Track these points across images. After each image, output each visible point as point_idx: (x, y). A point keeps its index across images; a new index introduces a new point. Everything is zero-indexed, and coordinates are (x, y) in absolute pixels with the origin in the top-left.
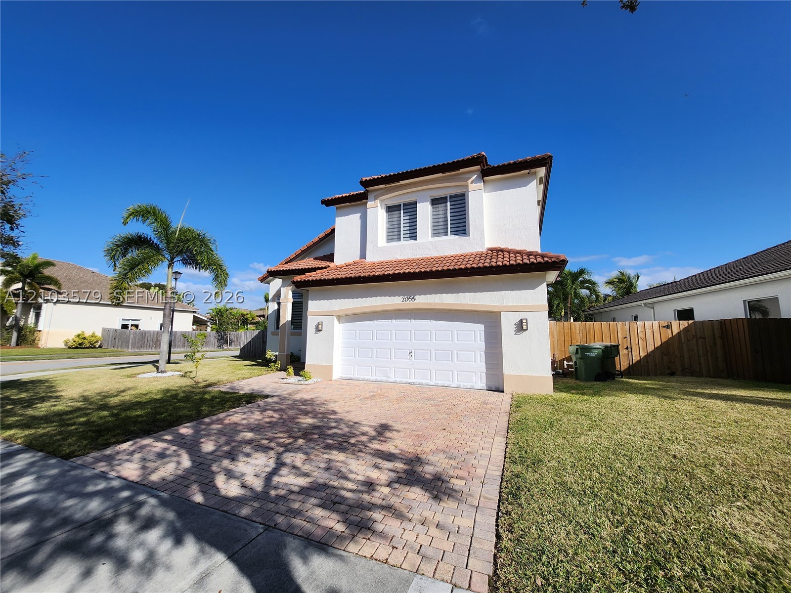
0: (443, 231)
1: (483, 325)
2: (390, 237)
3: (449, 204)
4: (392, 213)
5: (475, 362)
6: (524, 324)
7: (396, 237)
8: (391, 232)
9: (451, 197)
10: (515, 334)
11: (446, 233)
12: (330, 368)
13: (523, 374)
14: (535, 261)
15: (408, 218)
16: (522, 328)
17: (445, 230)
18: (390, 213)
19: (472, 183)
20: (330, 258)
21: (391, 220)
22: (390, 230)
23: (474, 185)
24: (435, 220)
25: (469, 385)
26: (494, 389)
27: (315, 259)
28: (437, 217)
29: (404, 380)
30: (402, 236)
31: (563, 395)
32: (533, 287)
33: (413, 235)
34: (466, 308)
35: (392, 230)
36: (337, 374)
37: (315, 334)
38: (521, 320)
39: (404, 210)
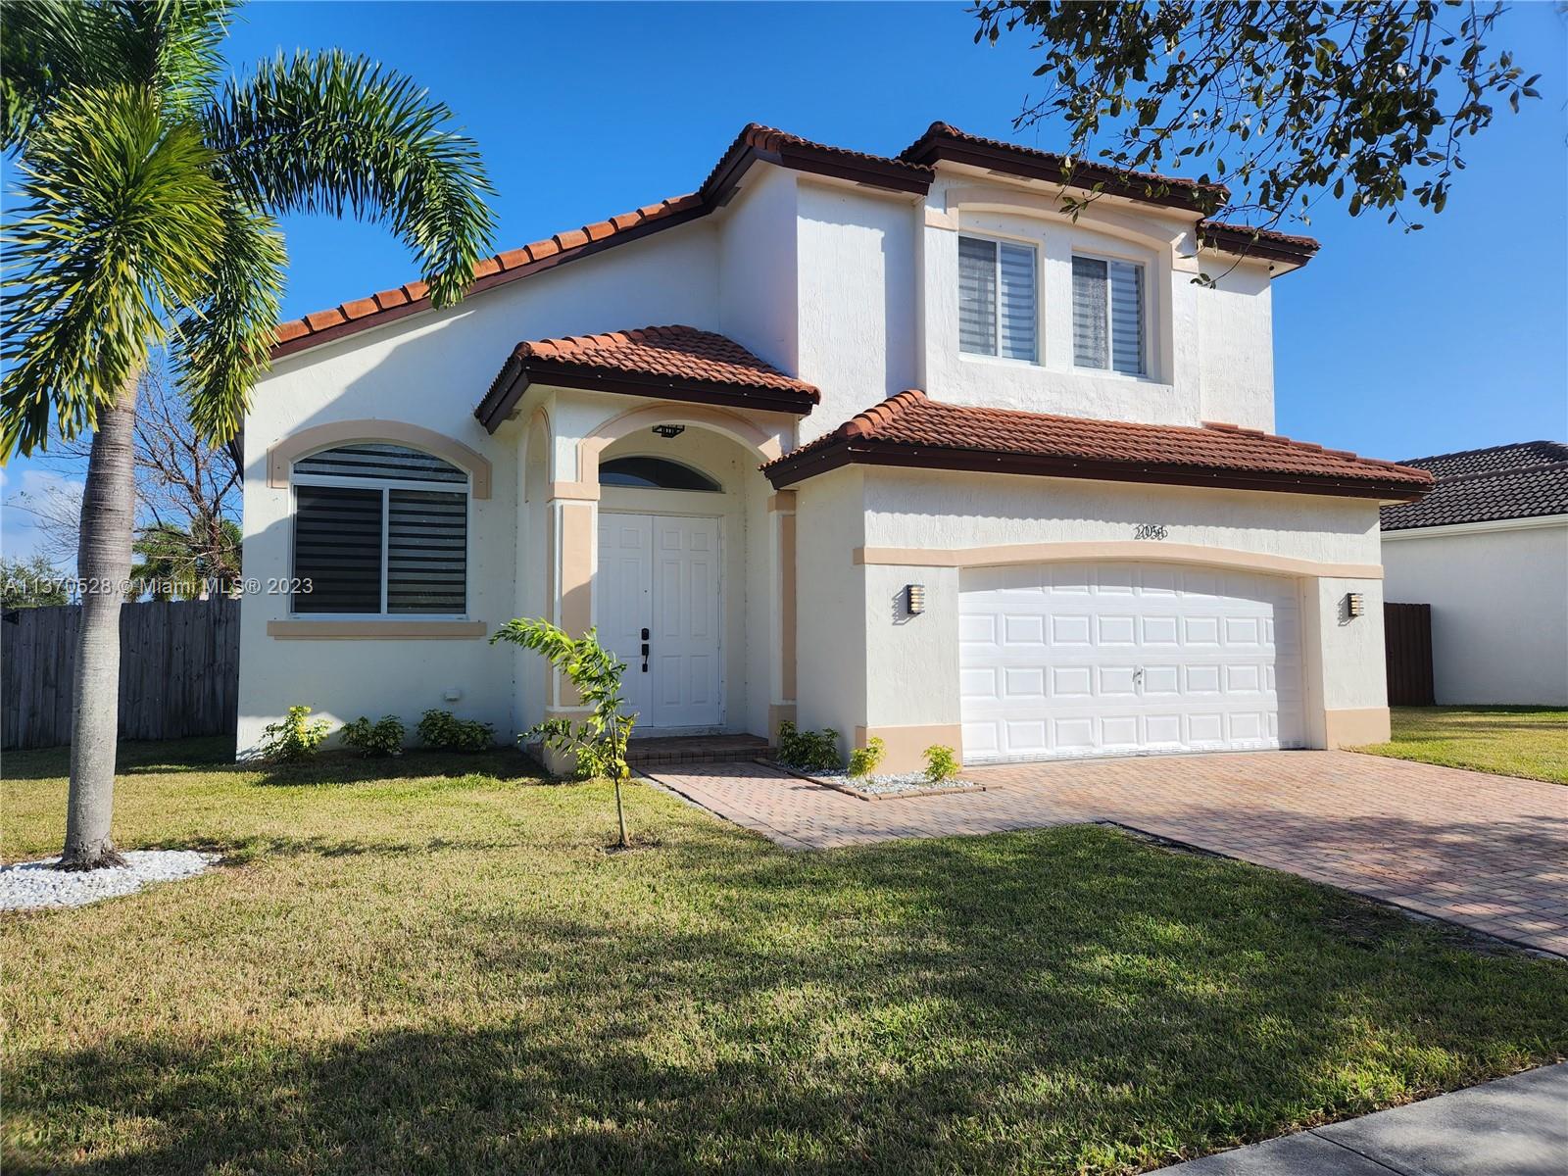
0: (1092, 353)
1: (1272, 605)
2: (967, 337)
3: (1109, 281)
4: (973, 261)
5: (1259, 689)
6: (1354, 604)
8: (971, 322)
9: (1116, 267)
10: (1341, 624)
11: (1104, 364)
13: (1352, 707)
15: (1013, 290)
16: (1351, 611)
17: (1102, 355)
18: (966, 261)
19: (1176, 248)
21: (970, 283)
22: (966, 315)
23: (1180, 254)
24: (1078, 320)
25: (1249, 743)
26: (1291, 746)
28: (1081, 310)
29: (1125, 748)
30: (1000, 342)
32: (1363, 528)
33: (1027, 347)
35: (970, 316)
37: (894, 624)
38: (1349, 596)
39: (1003, 262)
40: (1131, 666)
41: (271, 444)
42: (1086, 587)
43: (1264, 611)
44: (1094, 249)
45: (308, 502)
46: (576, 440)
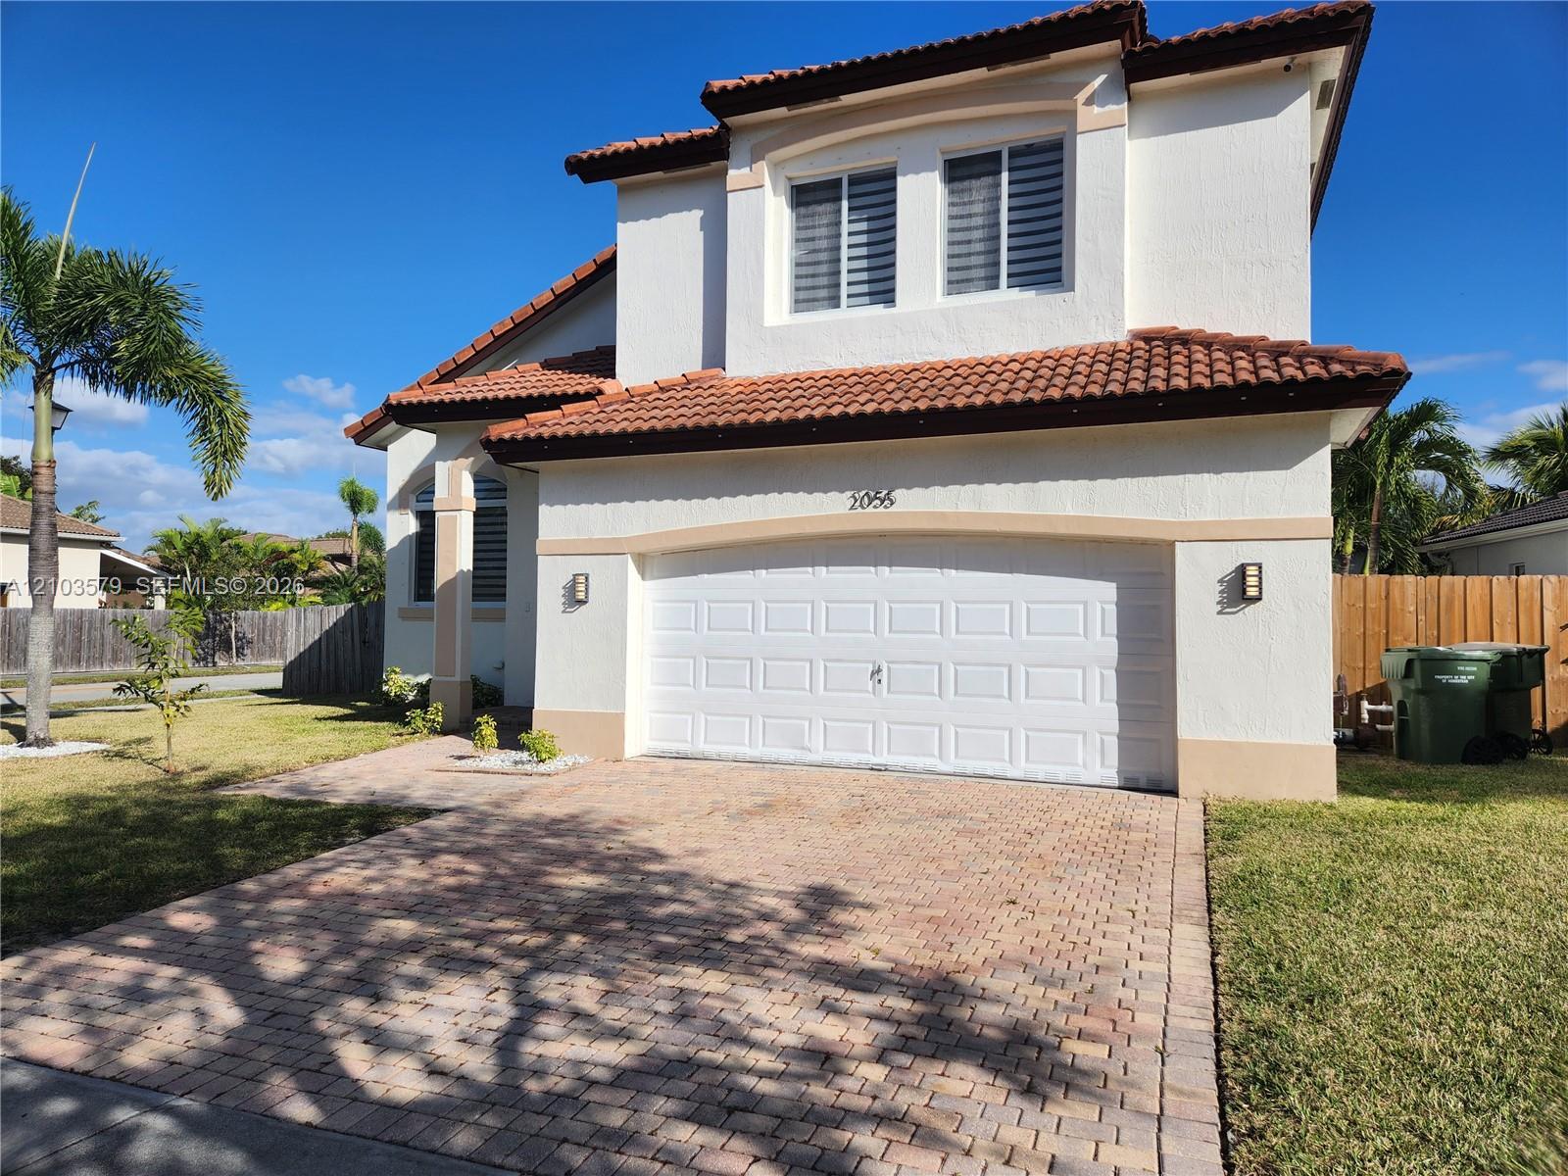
0: (981, 273)
1: (1114, 585)
2: (802, 295)
3: (1005, 176)
4: (812, 209)
5: (1084, 700)
6: (1252, 581)
7: (823, 293)
8: (807, 276)
9: (1013, 154)
10: (1219, 613)
11: (992, 283)
12: (615, 724)
13: (1240, 738)
14: (1300, 376)
15: (864, 226)
16: (1244, 592)
17: (990, 271)
18: (803, 210)
19: (1089, 102)
20: (603, 361)
21: (809, 233)
22: (804, 270)
23: (1096, 109)
24: (959, 236)
25: (1062, 773)
26: (1143, 784)
27: (548, 365)
28: (964, 223)
29: (854, 758)
30: (844, 290)
31: (1367, 804)
32: (1286, 459)
33: (882, 289)
34: (1062, 530)
35: (810, 270)
36: (637, 740)
37: (564, 612)
38: (1241, 568)
39: (849, 197)
40: (868, 662)
41: (401, 484)
42: (810, 569)
45: (425, 522)
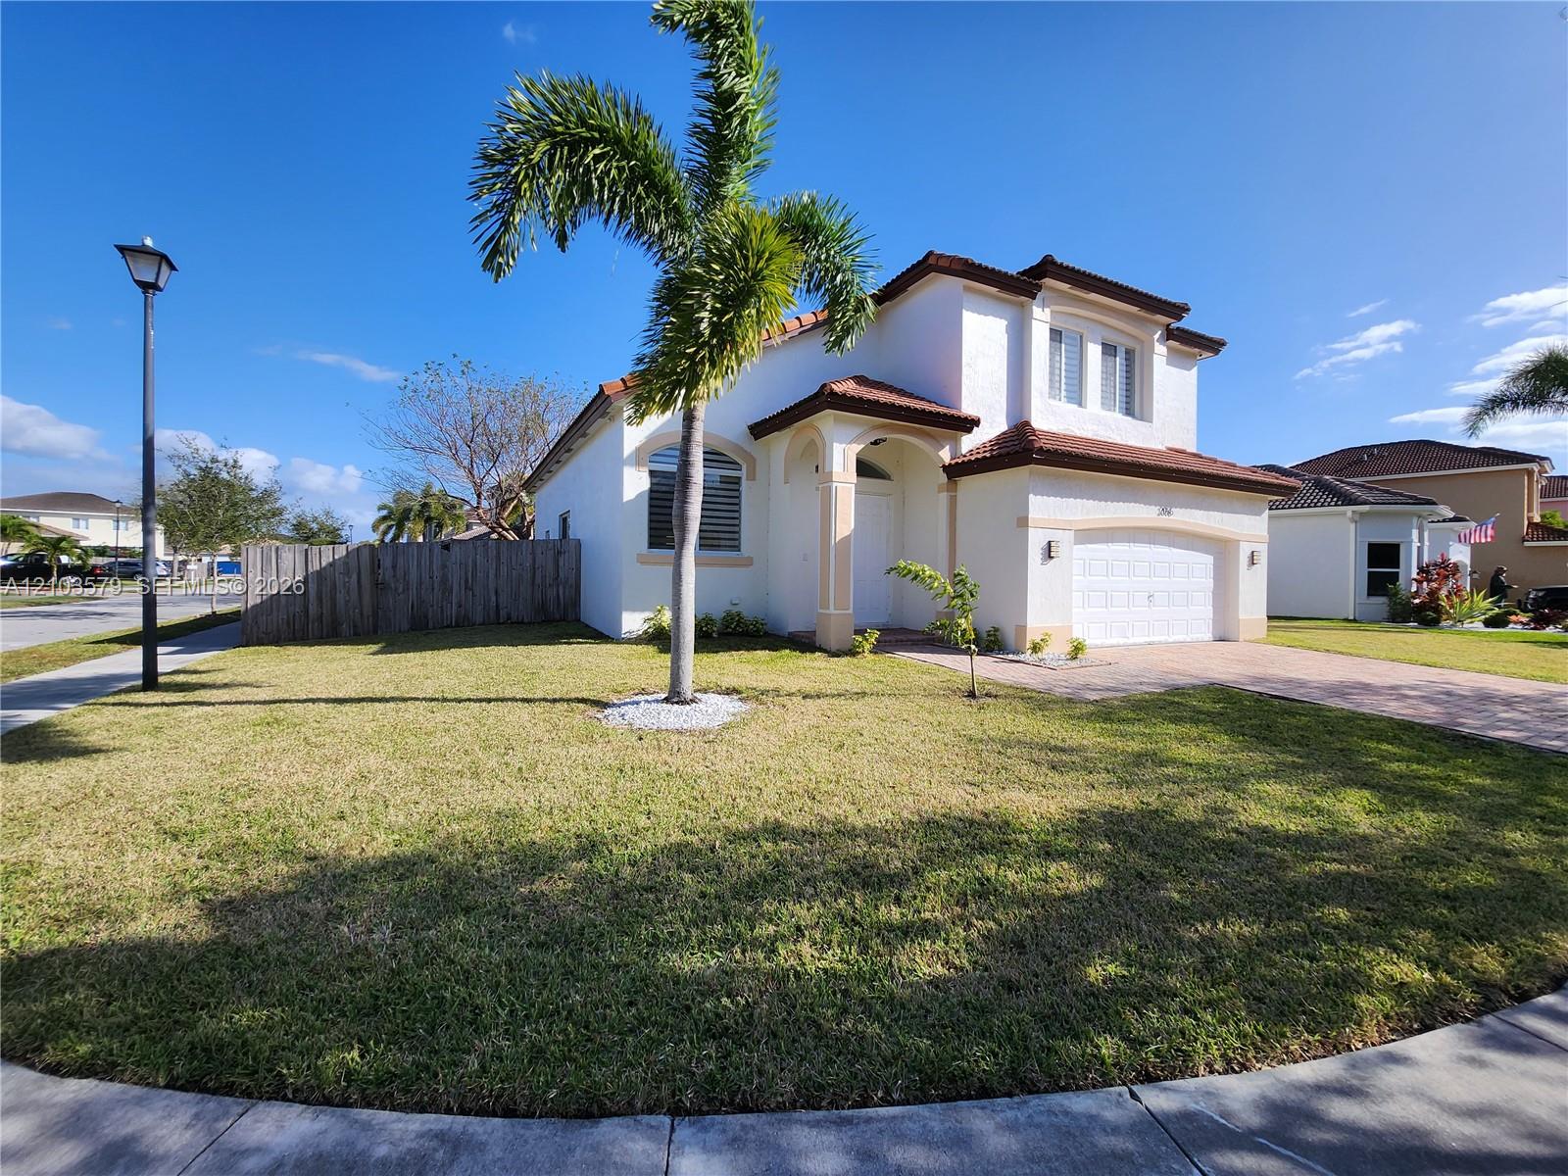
3: (1119, 359)
6: (1255, 557)
7: (1056, 391)
9: (1121, 350)
10: (1247, 570)
11: (1114, 408)
12: (1069, 631)
16: (1253, 561)
17: (1113, 403)
19: (1156, 341)
23: (1157, 346)
29: (1142, 639)
30: (1063, 393)
32: (1260, 515)
33: (1077, 396)
37: (1042, 564)
38: (1253, 552)
39: (1065, 344)
40: (1147, 592)
41: (638, 444)
42: (1127, 544)
43: (1209, 559)
44: (1113, 338)
45: (655, 480)
46: (844, 445)
